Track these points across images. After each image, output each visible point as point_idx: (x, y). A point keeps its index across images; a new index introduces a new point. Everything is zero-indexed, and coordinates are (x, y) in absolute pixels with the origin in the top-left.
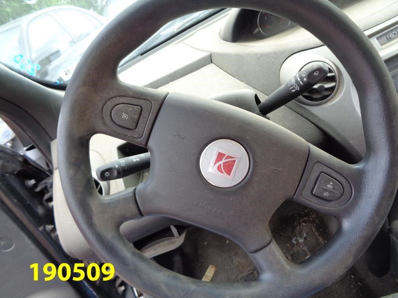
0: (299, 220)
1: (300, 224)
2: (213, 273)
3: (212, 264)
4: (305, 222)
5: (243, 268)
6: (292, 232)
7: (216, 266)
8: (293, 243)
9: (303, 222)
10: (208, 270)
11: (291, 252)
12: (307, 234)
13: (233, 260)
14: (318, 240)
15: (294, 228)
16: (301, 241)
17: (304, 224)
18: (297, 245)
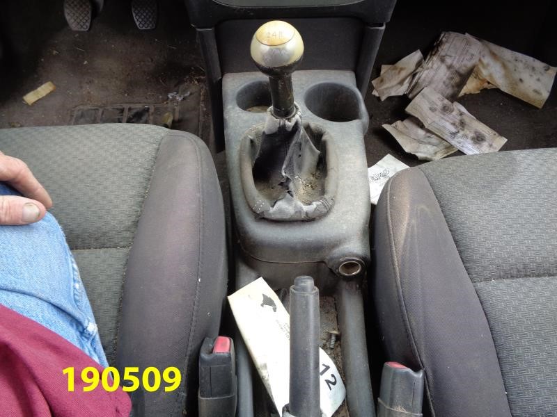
0: (194, 76)
1: (191, 81)
2: (48, 92)
3: (52, 81)
4: (199, 81)
5: (88, 100)
6: (175, 86)
7: (56, 86)
8: (168, 98)
9: (197, 80)
10: (43, 86)
11: (158, 105)
12: (191, 94)
13: (81, 87)
14: (199, 104)
15: (181, 82)
16: (179, 99)
17: (196, 82)
18: (171, 101)
